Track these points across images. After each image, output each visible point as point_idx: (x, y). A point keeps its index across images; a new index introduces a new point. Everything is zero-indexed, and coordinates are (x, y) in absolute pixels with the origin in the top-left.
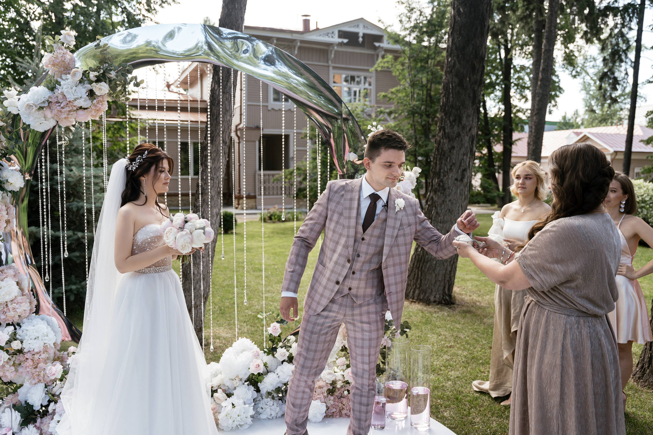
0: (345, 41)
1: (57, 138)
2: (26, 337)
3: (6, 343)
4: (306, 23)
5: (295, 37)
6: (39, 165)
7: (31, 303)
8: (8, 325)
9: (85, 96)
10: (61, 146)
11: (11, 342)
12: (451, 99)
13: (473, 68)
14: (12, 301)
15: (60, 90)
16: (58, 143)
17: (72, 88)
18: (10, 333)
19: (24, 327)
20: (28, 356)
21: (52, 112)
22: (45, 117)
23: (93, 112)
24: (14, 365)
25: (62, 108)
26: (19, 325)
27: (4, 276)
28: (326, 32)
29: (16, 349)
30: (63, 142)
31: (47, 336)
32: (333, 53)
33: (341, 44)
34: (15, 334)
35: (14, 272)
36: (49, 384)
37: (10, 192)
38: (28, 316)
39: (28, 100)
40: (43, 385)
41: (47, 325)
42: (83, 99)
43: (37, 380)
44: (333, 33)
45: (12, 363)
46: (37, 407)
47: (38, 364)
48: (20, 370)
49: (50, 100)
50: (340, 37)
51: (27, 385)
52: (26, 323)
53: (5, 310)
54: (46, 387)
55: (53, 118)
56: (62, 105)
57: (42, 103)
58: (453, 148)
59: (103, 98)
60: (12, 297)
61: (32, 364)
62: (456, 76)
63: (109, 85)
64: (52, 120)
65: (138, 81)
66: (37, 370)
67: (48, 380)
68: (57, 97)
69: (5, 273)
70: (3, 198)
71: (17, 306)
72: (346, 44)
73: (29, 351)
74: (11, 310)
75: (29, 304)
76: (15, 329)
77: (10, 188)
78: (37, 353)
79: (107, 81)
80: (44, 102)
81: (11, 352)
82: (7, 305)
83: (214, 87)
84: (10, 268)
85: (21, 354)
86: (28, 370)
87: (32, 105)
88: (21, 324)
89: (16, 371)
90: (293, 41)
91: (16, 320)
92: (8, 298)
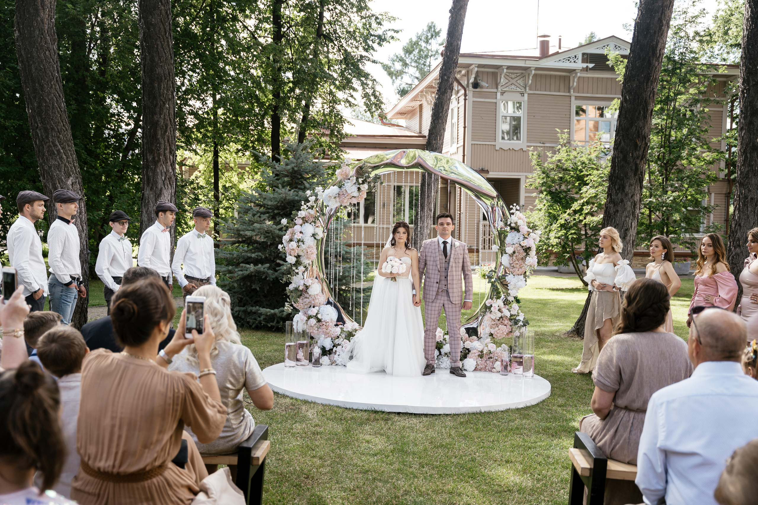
0: (591, 65)
2: (324, 314)
4: (544, 46)
5: (528, 64)
8: (314, 307)
9: (356, 191)
11: (317, 314)
12: (617, 171)
13: (636, 145)
14: (317, 295)
15: (344, 188)
17: (350, 187)
18: (317, 310)
19: (321, 309)
20: (324, 323)
21: (339, 199)
22: (336, 201)
23: (359, 199)
28: (566, 56)
29: (320, 318)
31: (332, 314)
32: (576, 80)
33: (587, 69)
34: (319, 311)
36: (334, 338)
40: (330, 338)
42: (355, 193)
43: (328, 336)
44: (576, 57)
45: (317, 326)
46: (327, 349)
48: (320, 330)
49: (339, 193)
50: (583, 61)
51: (322, 338)
53: (313, 299)
54: (331, 340)
55: (340, 202)
56: (344, 196)
57: (335, 195)
58: (617, 211)
59: (364, 192)
61: (325, 328)
62: (621, 152)
65: (382, 181)
66: (328, 330)
67: (333, 336)
68: (343, 192)
72: (592, 69)
74: (317, 299)
76: (319, 308)
77: (317, 238)
78: (328, 322)
79: (367, 183)
82: (315, 297)
85: (321, 322)
86: (324, 330)
87: (331, 196)
89: (318, 330)
90: (526, 69)
91: (318, 305)
92: (316, 293)
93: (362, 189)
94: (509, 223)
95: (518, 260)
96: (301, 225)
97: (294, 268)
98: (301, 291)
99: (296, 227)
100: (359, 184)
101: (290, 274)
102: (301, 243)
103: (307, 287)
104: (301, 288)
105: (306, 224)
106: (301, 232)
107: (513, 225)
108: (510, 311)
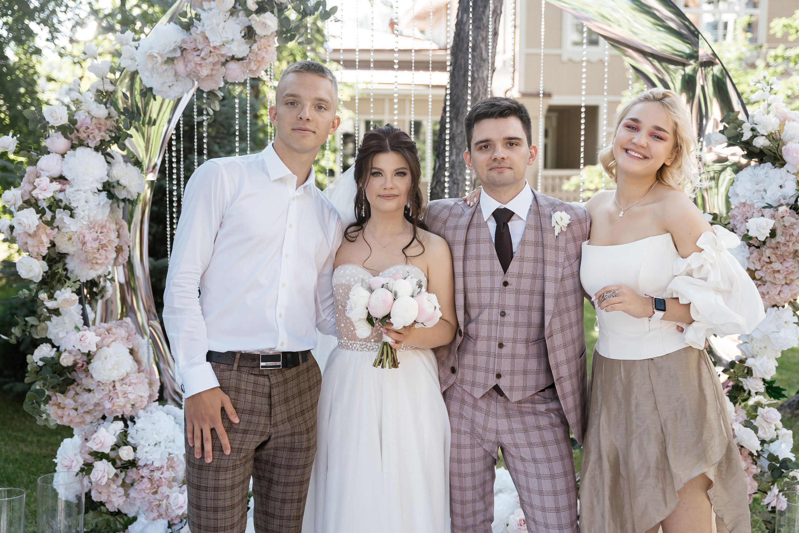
1: (195, 110)
2: (142, 442)
3: (113, 449)
6: (167, 155)
7: (151, 384)
8: (116, 418)
9: (239, 36)
10: (200, 124)
11: (119, 447)
14: (122, 380)
15: (200, 28)
16: (196, 119)
17: (218, 25)
18: (118, 433)
19: (139, 424)
20: (145, 472)
21: (186, 66)
22: (176, 74)
23: (252, 64)
24: (124, 484)
25: (203, 59)
26: (132, 419)
27: (111, 339)
29: (127, 460)
30: (205, 118)
31: (174, 441)
34: (125, 434)
35: (127, 332)
36: (176, 522)
37: (124, 200)
38: (146, 407)
39: (151, 48)
40: (164, 522)
41: (173, 423)
42: (235, 43)
43: (156, 514)
45: (120, 482)
47: (158, 487)
48: (133, 493)
49: (184, 46)
51: (142, 519)
52: (142, 419)
53: (111, 394)
54: (170, 526)
55: (188, 75)
56: (202, 55)
57: (171, 51)
59: (268, 41)
60: (122, 372)
61: (149, 486)
63: (279, 17)
64: (187, 79)
65: (328, 9)
66: (158, 496)
67: (173, 515)
68: (195, 40)
69: (114, 334)
70: (112, 211)
71: (130, 389)
73: (145, 465)
74: (120, 395)
75: (147, 386)
76: (126, 426)
77: (122, 194)
78: (158, 469)
79: (276, 10)
80: (174, 50)
81: (119, 463)
82: (114, 386)
83: (462, 17)
84: (121, 326)
85: (134, 469)
86: (144, 495)
87: (156, 55)
88: (136, 419)
89: (127, 495)
91: (128, 412)
92: (116, 375)
93: (259, 30)
94: (747, 135)
95: (782, 259)
96: (63, 155)
97: (43, 296)
98: (72, 368)
99: (44, 162)
100: (249, 13)
101: (33, 313)
102: (61, 214)
103: (89, 357)
104: (66, 360)
105: (80, 150)
106: (62, 179)
107: (760, 142)
108: (755, 429)
